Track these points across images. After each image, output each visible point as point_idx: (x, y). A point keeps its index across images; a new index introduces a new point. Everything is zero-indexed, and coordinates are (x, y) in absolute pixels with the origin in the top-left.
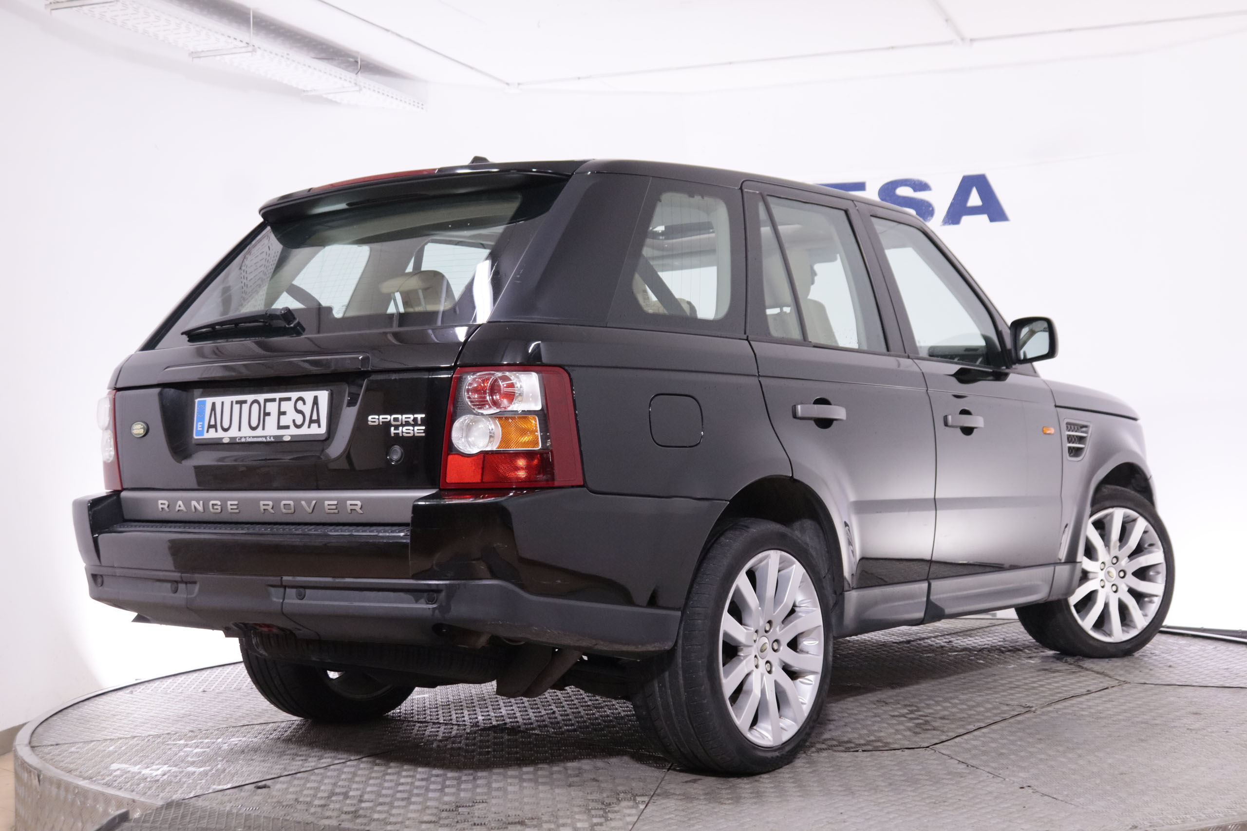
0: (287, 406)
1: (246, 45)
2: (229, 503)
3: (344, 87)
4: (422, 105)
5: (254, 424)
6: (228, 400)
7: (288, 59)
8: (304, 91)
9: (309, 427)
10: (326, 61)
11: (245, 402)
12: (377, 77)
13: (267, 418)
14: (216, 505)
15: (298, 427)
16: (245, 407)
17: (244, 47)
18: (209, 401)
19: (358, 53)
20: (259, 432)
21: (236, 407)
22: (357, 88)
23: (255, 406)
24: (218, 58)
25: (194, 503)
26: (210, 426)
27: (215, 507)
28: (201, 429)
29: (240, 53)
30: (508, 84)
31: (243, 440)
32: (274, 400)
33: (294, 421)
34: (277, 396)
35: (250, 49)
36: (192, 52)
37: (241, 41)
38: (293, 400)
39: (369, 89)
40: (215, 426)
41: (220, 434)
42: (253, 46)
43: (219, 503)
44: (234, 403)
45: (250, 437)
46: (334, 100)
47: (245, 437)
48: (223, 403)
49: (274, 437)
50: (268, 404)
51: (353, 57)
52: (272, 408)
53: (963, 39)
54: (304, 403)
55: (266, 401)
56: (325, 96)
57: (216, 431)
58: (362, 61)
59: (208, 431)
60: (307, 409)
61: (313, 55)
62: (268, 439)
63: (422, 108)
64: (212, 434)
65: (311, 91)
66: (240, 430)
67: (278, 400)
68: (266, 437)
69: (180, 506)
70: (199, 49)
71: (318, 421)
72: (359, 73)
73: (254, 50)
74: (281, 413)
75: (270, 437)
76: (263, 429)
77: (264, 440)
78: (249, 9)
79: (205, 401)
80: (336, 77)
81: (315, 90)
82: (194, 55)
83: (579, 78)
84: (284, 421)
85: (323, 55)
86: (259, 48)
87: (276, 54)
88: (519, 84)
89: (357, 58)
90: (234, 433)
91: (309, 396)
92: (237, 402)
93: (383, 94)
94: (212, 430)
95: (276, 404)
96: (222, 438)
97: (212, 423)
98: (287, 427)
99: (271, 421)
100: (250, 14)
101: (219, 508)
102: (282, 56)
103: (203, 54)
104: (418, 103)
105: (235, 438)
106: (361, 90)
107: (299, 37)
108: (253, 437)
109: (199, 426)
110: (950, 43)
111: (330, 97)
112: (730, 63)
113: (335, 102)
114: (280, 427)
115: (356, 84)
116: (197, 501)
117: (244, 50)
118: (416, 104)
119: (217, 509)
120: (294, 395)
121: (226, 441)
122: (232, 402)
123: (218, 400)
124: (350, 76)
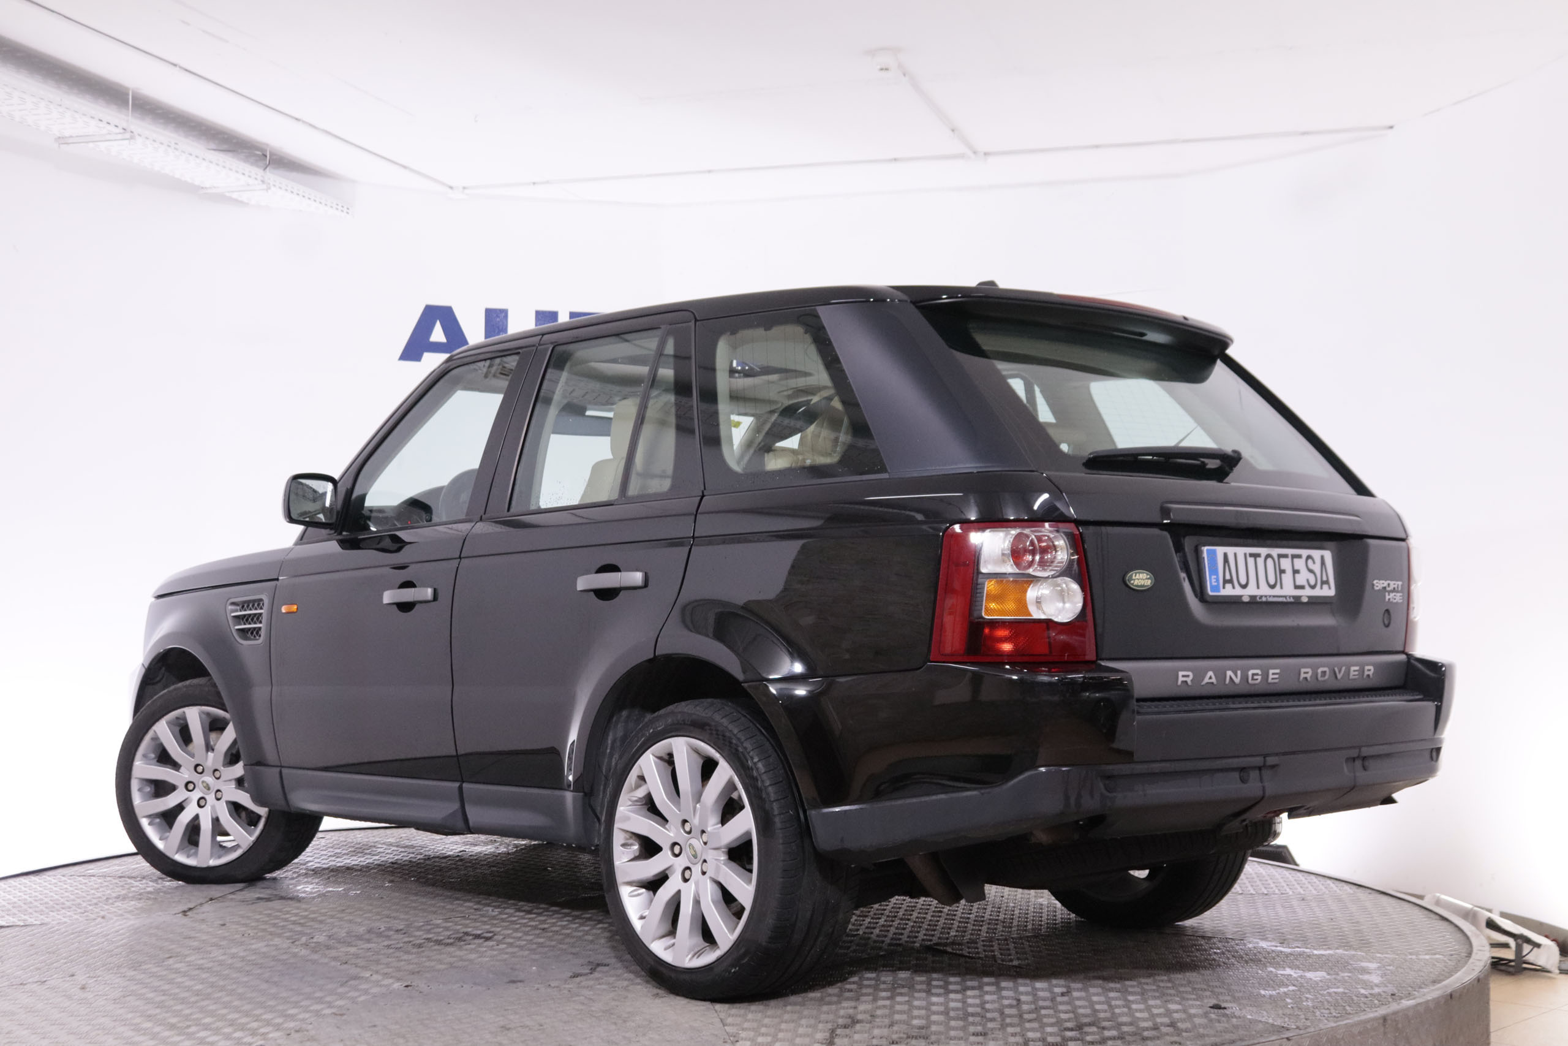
0: (1299, 564)
1: (122, 131)
2: (1271, 671)
3: (248, 185)
4: (348, 209)
5: (1272, 582)
6: (1241, 551)
7: (176, 149)
8: (202, 188)
9: (1321, 588)
10: (230, 154)
11: (1259, 555)
12: (294, 175)
13: (1283, 575)
14: (1257, 674)
15: (1313, 587)
16: (1260, 561)
17: (120, 133)
18: (1220, 551)
19: (267, 145)
20: (1277, 591)
21: (1251, 561)
22: (265, 186)
23: (1269, 561)
24: (91, 145)
25: (1229, 673)
26: (1225, 582)
27: (1255, 677)
28: (1216, 584)
29: (116, 140)
30: (451, 188)
31: (1264, 599)
32: (1286, 556)
33: (1308, 581)
34: (1290, 551)
35: (127, 135)
36: (59, 138)
37: (116, 126)
38: (1304, 557)
39: (280, 188)
40: (1231, 581)
41: (1238, 591)
42: (132, 132)
43: (1258, 671)
44: (1248, 556)
45: (1270, 596)
46: (240, 199)
47: (1266, 596)
48: (1235, 554)
49: (1294, 597)
50: (1283, 560)
51: (258, 149)
52: (1286, 564)
53: (975, 153)
54: (1314, 563)
55: (1280, 556)
56: (228, 194)
57: (1234, 588)
58: (271, 154)
59: (1224, 588)
60: (1317, 568)
61: (213, 146)
62: (1289, 600)
63: (348, 213)
64: (1228, 591)
65: (210, 188)
66: (1258, 588)
67: (1290, 556)
68: (1285, 597)
69: (1210, 678)
70: (67, 134)
71: (1327, 582)
72: (268, 168)
73: (132, 138)
74: (1296, 572)
75: (1290, 597)
76: (1281, 588)
77: (1284, 600)
78: (127, 89)
79: (1214, 552)
80: (237, 172)
81: (215, 187)
82: (61, 140)
83: (534, 183)
84: (1301, 579)
85: (225, 147)
86: (139, 135)
87: (162, 143)
88: (464, 188)
89: (266, 151)
90: (1252, 590)
91: (1316, 554)
92: (1251, 555)
93: (298, 194)
94: (1229, 586)
95: (1289, 560)
96: (1241, 597)
97: (1228, 577)
98: (1302, 587)
99: (1287, 578)
100: (128, 94)
101: (1259, 678)
102: (169, 146)
103: (70, 140)
104: (342, 207)
105: (1255, 597)
106: (269, 188)
107: (193, 124)
108: (1274, 596)
109: (1213, 580)
110: (961, 156)
111: (235, 196)
112: (710, 171)
113: (242, 202)
114: (1297, 587)
115: (263, 182)
116: (1233, 672)
117: (120, 137)
118: (340, 207)
119: (1257, 679)
120: (1305, 553)
121: (1246, 599)
122: (1245, 554)
123: (1230, 551)
124: (256, 171)
